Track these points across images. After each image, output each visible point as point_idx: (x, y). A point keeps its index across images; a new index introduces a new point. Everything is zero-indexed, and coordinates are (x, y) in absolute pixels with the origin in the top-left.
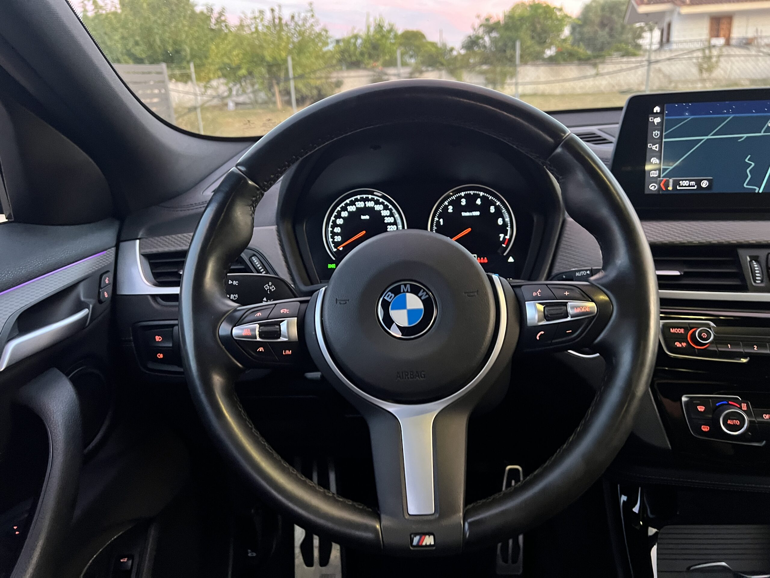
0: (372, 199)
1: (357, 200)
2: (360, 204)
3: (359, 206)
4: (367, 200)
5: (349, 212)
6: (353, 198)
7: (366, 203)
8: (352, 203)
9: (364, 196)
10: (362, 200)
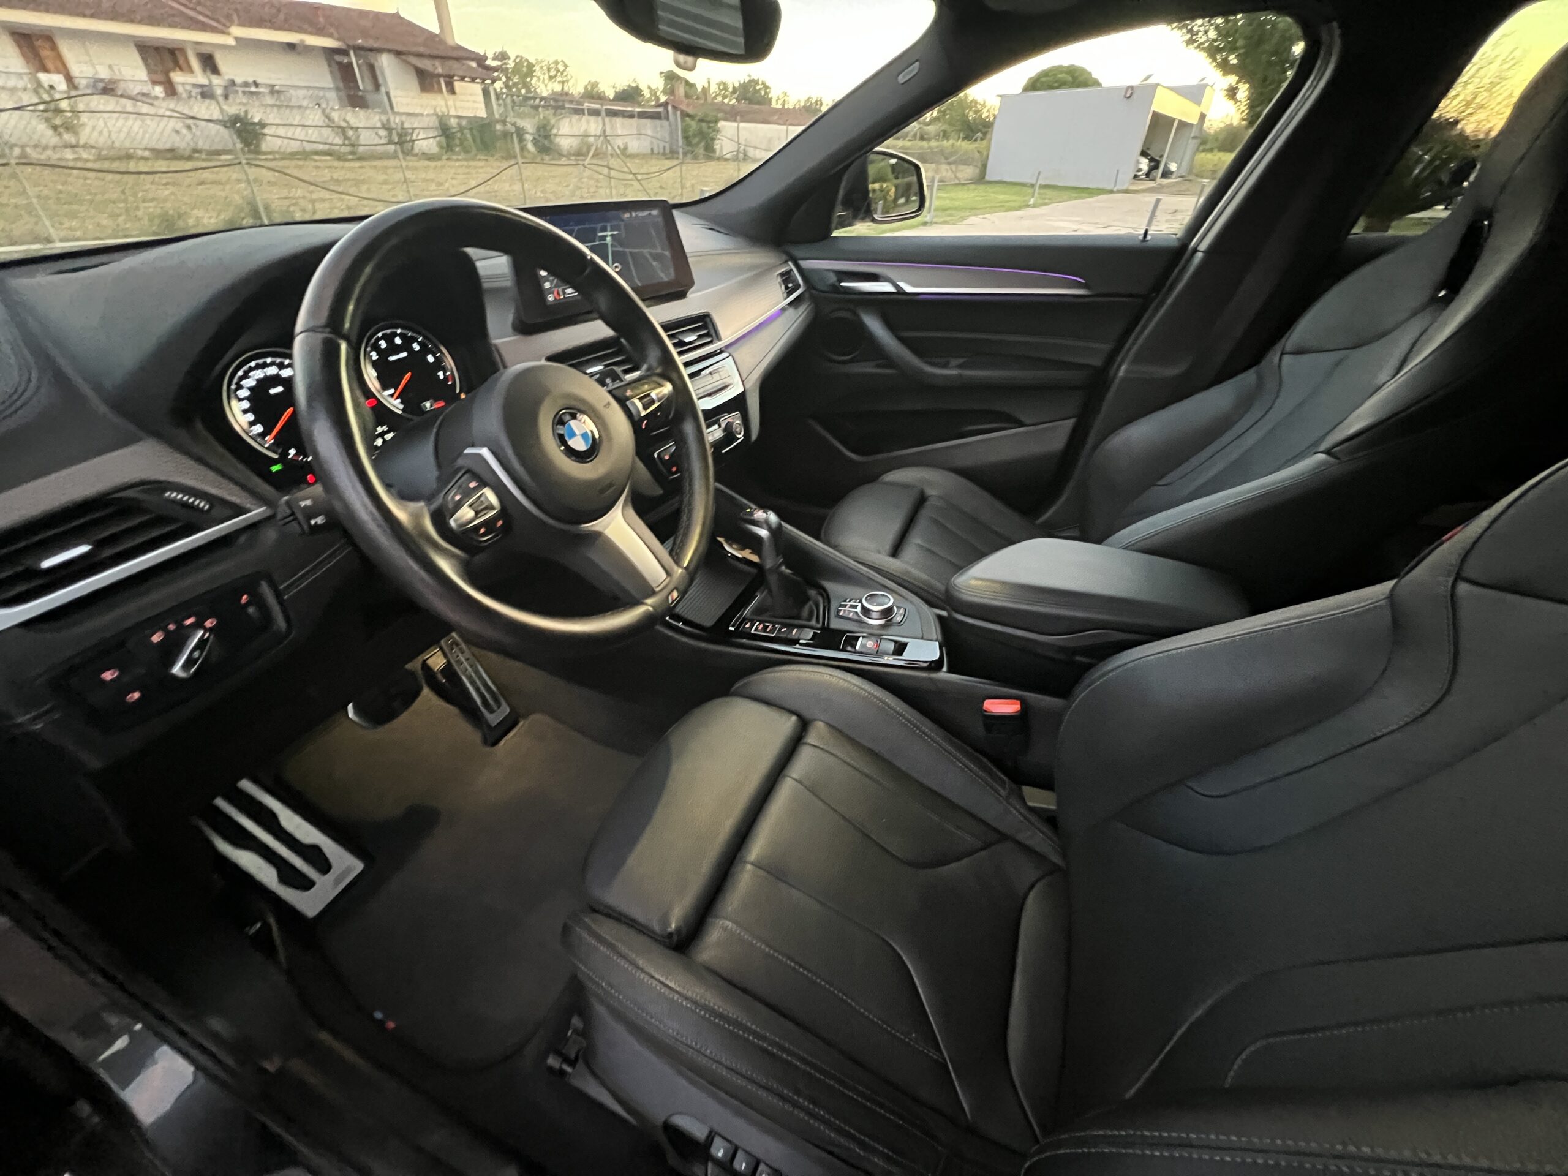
0: (272, 364)
1: (251, 369)
2: (259, 374)
3: (257, 377)
4: (264, 366)
5: (250, 389)
6: (246, 368)
7: (265, 370)
8: (246, 376)
9: (261, 361)
10: (258, 367)
